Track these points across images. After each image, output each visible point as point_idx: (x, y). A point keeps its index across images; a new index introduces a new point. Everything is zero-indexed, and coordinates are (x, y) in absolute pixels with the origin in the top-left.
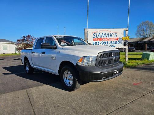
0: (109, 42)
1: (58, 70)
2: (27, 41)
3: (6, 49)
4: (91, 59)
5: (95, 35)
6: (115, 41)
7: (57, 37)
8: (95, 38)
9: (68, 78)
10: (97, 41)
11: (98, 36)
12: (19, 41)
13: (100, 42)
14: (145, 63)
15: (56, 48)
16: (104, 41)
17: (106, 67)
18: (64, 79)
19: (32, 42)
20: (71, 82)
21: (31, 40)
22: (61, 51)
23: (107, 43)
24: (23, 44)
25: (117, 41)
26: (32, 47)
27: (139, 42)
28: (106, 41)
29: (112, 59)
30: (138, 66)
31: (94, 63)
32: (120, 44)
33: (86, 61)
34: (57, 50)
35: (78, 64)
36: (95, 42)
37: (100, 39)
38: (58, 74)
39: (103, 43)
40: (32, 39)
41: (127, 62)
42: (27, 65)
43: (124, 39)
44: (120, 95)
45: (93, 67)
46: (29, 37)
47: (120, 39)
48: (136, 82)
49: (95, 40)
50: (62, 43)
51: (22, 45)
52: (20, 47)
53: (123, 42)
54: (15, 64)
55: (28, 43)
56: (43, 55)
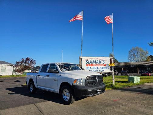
0: (99, 67)
1: (59, 89)
2: (25, 63)
3: (4, 71)
4: (82, 81)
5: (88, 61)
6: (103, 67)
7: (59, 64)
8: (88, 64)
9: (66, 95)
10: (89, 67)
11: (90, 62)
12: (18, 63)
13: (92, 67)
14: (129, 85)
15: (58, 73)
16: (94, 67)
17: (92, 87)
18: (63, 96)
19: (30, 65)
20: (68, 98)
21: (29, 62)
22: (62, 75)
23: (97, 68)
24: (22, 66)
25: (105, 67)
26: (30, 69)
27: (131, 66)
28: (96, 67)
29: (96, 81)
30: (123, 88)
31: (84, 83)
32: (107, 69)
33: (79, 82)
34: (59, 74)
35: (73, 84)
36: (87, 67)
37: (92, 65)
38: (58, 92)
39: (94, 68)
40: (31, 61)
41: (114, 85)
42: (32, 86)
43: (111, 65)
44: (102, 107)
45: (83, 86)
46: (28, 59)
47: (107, 65)
48: (116, 99)
49: (88, 66)
50: (63, 69)
51: (20, 67)
52: (18, 69)
53: (110, 67)
54: (15, 86)
55: (27, 65)
56: (48, 77)
